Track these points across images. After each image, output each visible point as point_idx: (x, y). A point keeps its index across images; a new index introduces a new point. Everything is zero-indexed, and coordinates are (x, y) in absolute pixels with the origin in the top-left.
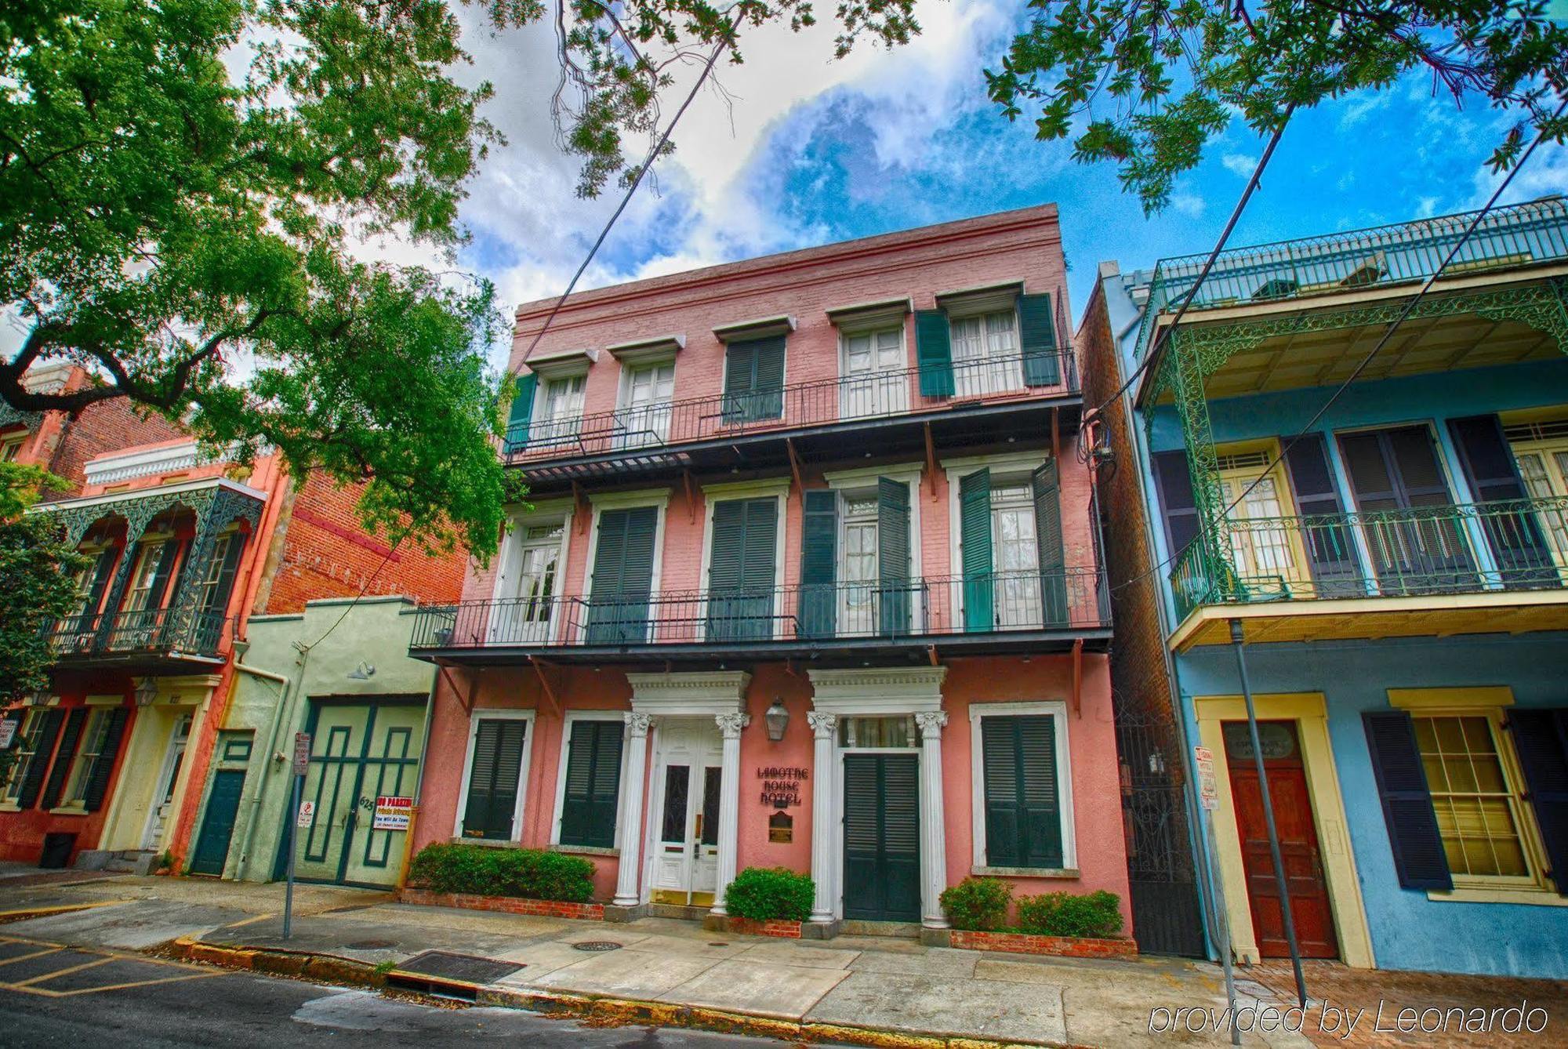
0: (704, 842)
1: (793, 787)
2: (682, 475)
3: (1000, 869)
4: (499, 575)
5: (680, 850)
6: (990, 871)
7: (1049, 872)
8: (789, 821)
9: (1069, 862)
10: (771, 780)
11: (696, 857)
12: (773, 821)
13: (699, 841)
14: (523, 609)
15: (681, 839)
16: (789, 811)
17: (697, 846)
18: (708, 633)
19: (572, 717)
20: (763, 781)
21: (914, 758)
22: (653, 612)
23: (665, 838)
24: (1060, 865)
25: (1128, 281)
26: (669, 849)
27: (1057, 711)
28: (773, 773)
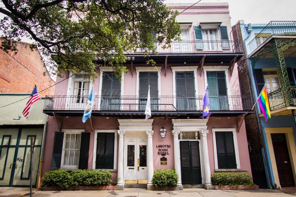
0: (140, 166)
1: (167, 150)
2: (131, 63)
3: (222, 169)
4: (68, 89)
5: (133, 169)
6: (220, 170)
7: (234, 170)
8: (166, 159)
9: (239, 167)
10: (160, 148)
11: (138, 170)
12: (162, 159)
13: (139, 166)
14: (76, 99)
15: (133, 165)
16: (166, 156)
17: (138, 167)
18: (139, 108)
19: (97, 132)
20: (158, 148)
21: (198, 142)
22: (122, 102)
23: (128, 165)
24: (236, 168)
25: (247, 26)
26: (129, 169)
27: (233, 130)
28: (161, 146)
